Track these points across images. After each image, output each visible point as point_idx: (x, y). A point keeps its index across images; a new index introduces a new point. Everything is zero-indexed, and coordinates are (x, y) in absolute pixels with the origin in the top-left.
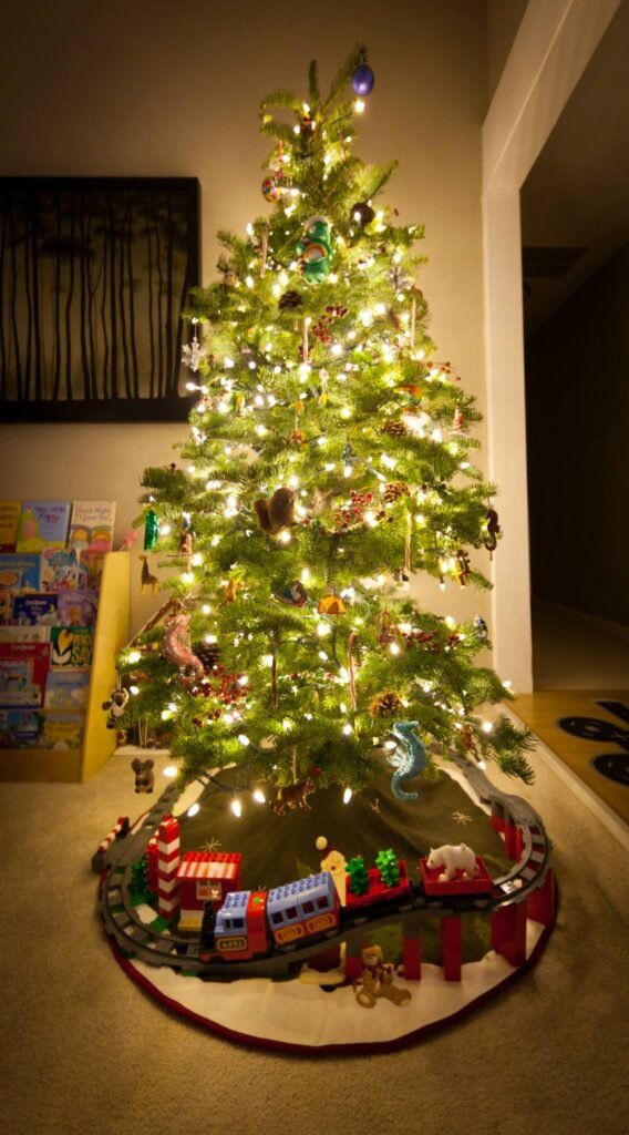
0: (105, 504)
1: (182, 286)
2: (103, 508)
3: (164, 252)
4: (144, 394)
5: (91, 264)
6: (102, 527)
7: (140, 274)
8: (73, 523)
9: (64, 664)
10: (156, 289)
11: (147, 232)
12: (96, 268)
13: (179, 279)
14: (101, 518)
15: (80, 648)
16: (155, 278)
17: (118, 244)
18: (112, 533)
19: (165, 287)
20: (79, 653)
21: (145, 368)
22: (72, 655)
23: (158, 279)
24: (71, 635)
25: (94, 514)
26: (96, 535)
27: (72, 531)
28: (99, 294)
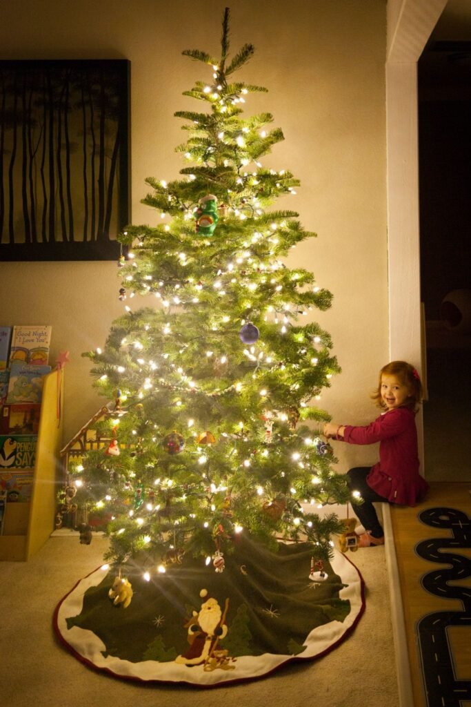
0: (41, 329)
1: (113, 148)
2: (40, 332)
3: (97, 121)
4: (78, 238)
5: (32, 131)
6: (39, 348)
7: (75, 138)
8: (12, 345)
9: (9, 467)
10: (89, 150)
11: (82, 104)
12: (36, 133)
13: (111, 143)
14: (38, 340)
15: (23, 453)
16: (89, 142)
17: (56, 114)
18: (48, 353)
19: (98, 149)
20: (22, 457)
21: (79, 215)
22: (16, 459)
23: (92, 143)
24: (15, 443)
25: (31, 337)
26: (34, 355)
27: (12, 353)
28: (39, 156)
